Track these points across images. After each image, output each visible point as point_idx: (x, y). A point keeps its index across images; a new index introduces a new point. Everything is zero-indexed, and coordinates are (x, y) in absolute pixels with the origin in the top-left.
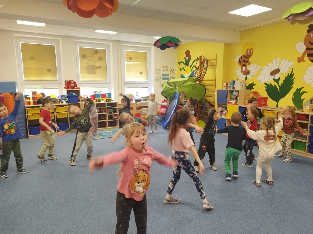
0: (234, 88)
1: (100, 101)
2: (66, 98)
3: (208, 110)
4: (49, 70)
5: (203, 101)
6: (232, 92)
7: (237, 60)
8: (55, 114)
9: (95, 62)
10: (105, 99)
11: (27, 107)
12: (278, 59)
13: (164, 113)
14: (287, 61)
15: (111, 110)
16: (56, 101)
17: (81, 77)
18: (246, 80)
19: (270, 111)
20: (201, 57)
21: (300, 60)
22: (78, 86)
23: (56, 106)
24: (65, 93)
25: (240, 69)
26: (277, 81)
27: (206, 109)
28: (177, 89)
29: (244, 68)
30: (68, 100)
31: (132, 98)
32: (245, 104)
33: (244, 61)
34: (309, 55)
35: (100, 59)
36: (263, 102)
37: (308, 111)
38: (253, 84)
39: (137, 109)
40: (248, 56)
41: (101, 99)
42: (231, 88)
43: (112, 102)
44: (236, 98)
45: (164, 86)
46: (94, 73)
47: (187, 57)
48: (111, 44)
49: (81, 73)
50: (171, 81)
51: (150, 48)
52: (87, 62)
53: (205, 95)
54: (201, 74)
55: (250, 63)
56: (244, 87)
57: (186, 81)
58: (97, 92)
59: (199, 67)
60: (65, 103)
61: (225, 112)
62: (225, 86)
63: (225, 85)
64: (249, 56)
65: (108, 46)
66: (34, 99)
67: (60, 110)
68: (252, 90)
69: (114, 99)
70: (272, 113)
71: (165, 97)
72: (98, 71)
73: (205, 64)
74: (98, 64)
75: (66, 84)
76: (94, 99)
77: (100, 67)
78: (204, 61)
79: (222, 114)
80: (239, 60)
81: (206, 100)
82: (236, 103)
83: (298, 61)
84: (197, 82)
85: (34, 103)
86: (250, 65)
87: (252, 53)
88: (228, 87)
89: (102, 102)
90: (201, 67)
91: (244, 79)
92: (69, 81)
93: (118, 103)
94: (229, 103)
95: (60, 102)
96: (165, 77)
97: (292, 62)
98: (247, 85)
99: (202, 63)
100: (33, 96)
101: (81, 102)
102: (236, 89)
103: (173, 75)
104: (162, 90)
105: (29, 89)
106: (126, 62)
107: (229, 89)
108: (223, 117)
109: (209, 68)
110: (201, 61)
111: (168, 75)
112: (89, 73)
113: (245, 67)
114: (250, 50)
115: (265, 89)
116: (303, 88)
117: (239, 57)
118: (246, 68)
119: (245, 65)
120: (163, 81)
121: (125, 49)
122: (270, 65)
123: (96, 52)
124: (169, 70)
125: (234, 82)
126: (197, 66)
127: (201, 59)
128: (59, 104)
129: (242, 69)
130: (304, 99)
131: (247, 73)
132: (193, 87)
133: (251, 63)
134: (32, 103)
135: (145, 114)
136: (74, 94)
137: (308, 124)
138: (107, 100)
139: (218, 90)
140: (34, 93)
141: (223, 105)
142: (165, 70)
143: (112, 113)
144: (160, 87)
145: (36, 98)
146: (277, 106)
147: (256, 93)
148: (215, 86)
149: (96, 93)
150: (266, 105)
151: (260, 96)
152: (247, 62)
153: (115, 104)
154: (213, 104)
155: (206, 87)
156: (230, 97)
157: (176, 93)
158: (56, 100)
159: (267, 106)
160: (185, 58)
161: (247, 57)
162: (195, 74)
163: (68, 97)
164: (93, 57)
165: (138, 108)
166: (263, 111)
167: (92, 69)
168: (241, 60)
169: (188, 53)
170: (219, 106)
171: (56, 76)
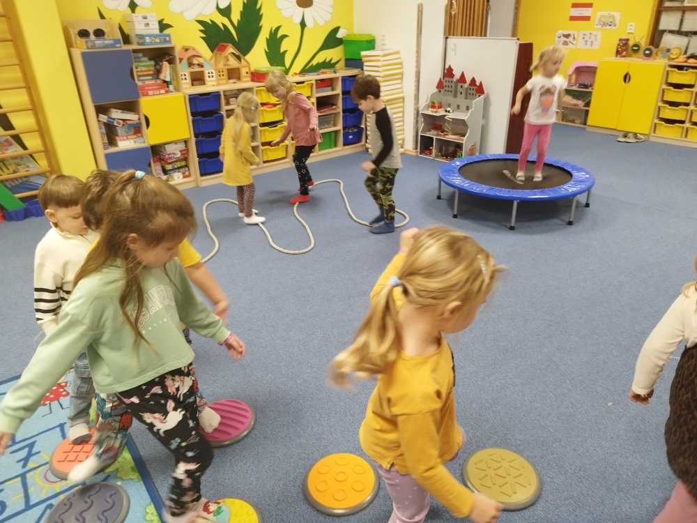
26: (226, 12)
82: (167, 89)
94: (145, 92)
108: (126, 145)
115: (201, 37)
116: (281, 26)
130: (285, 52)
166: (257, 91)
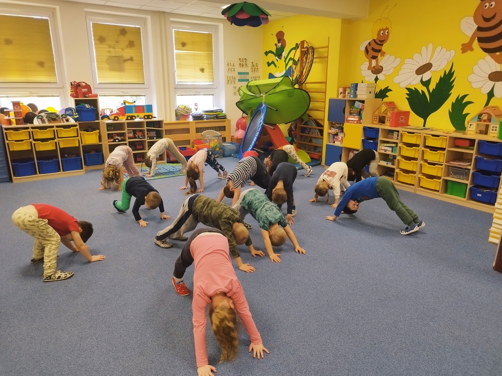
0: (355, 95)
1: (134, 118)
2: (74, 114)
3: (312, 133)
4: (41, 64)
5: (306, 118)
6: (352, 103)
7: (364, 49)
8: (55, 141)
9: (122, 49)
10: (142, 115)
11: (6, 129)
12: (430, 46)
13: (242, 139)
14: (444, 50)
15: (153, 134)
16: (57, 118)
17: (99, 77)
18: (376, 82)
19: (413, 133)
20: (303, 42)
21: (466, 48)
22: (94, 92)
23: (57, 127)
24: (72, 104)
25: (368, 64)
26: (426, 84)
27: (309, 131)
28: (264, 98)
29: (374, 62)
30: (78, 116)
31: (188, 113)
32: (373, 123)
33: (375, 50)
34: (481, 40)
35: (131, 44)
36: (402, 119)
37: (473, 133)
38: (387, 90)
39: (197, 132)
40: (380, 41)
41: (136, 115)
42: (352, 96)
43: (154, 119)
44: (359, 114)
45: (241, 92)
46: (121, 70)
47: (279, 43)
48: (149, 17)
49: (98, 69)
50: (252, 83)
51: (217, 26)
52: (108, 49)
53: (309, 109)
54: (302, 72)
55: (383, 54)
56: (373, 95)
57: (278, 84)
58: (129, 103)
59: (299, 60)
60: (72, 121)
61: (341, 135)
62: (341, 93)
63: (341, 90)
64: (383, 41)
65: (144, 21)
66: (16, 114)
67: (64, 133)
68: (385, 100)
69: (157, 115)
70: (416, 137)
71: (244, 112)
72: (127, 65)
73: (310, 56)
74: (128, 53)
75: (72, 88)
76: (124, 115)
77: (131, 59)
78: (308, 50)
79: (337, 139)
80: (366, 48)
81: (309, 116)
82: (359, 122)
83: (461, 49)
84: (296, 86)
85: (18, 122)
86: (384, 56)
87: (388, 35)
88: (347, 94)
89: (137, 120)
90: (302, 60)
91: (373, 80)
92: (78, 83)
93: (165, 122)
94: (348, 121)
95: (64, 120)
96: (243, 77)
97: (453, 52)
98: (378, 90)
99: (304, 54)
100: (14, 109)
101: (100, 121)
102: (360, 97)
103: (256, 74)
104: (238, 99)
105: (7, 97)
106: (175, 51)
107: (347, 98)
108: (337, 144)
109: (316, 62)
110: (303, 50)
111: (248, 73)
112: (112, 69)
113: (375, 60)
114: (384, 30)
115: (407, 98)
116: (467, 95)
117: (366, 43)
118: (377, 62)
119: (374, 57)
120: (239, 84)
121: (173, 28)
122: (417, 56)
123: (123, 31)
124: (250, 65)
125: (357, 85)
126: (296, 59)
127: (303, 47)
128: (62, 124)
129: (370, 63)
130: (467, 114)
131: (377, 70)
132: (289, 94)
133: (385, 53)
134: (14, 121)
135: (210, 141)
136: (87, 106)
137: (472, 154)
138: (146, 117)
139: (330, 100)
140: (16, 104)
141: (338, 124)
142: (241, 65)
143: (155, 138)
144: (235, 94)
145: (21, 112)
146: (424, 126)
147: (391, 105)
148: (325, 92)
149: (127, 104)
150: (406, 124)
151: (397, 109)
152: (379, 51)
153: (159, 123)
154: (321, 122)
155: (311, 95)
156: (350, 111)
157: (261, 105)
158: (57, 116)
159: (408, 125)
160: (276, 45)
161: (379, 43)
162: (293, 72)
163: (77, 111)
164: (117, 42)
165: (198, 130)
166: (401, 134)
167: (117, 63)
168: (370, 49)
169: (280, 36)
170: (332, 125)
171: (55, 75)
